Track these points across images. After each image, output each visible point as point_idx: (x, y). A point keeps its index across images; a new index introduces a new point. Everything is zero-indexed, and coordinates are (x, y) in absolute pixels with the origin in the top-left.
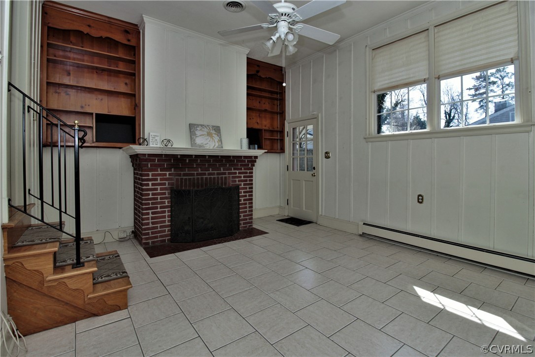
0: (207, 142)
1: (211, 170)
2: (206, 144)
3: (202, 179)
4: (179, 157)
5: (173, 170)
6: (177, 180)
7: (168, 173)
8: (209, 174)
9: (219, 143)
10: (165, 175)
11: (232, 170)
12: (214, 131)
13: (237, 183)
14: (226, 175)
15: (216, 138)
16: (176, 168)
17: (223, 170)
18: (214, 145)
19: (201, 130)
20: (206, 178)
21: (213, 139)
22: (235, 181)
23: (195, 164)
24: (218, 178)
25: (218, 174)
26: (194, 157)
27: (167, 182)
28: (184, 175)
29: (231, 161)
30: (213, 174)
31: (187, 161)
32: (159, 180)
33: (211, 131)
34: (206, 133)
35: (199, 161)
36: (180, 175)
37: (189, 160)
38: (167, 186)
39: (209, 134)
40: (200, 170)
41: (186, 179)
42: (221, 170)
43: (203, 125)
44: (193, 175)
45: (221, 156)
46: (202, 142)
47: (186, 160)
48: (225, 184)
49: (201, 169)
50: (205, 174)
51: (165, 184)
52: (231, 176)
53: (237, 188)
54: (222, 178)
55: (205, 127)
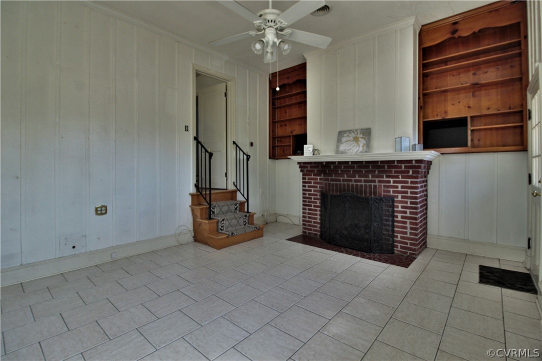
0: (350, 148)
1: (357, 176)
2: (349, 150)
3: (348, 185)
4: (324, 164)
5: (322, 175)
6: (326, 184)
7: (319, 178)
8: (356, 181)
9: (364, 147)
10: (317, 179)
11: (383, 178)
12: (361, 135)
13: (391, 193)
14: (375, 182)
15: (362, 142)
16: (325, 174)
17: (372, 177)
18: (357, 150)
19: (348, 135)
20: (352, 185)
21: (358, 143)
22: (389, 192)
23: (340, 170)
24: (366, 185)
25: (365, 181)
26: (337, 163)
27: (318, 186)
28: (332, 180)
29: (379, 167)
30: (360, 181)
31: (332, 168)
32: (312, 183)
33: (358, 136)
34: (352, 138)
35: (343, 167)
36: (327, 180)
37: (334, 167)
38: (318, 189)
39: (356, 139)
40: (345, 176)
41: (333, 184)
42: (369, 177)
43: (351, 131)
44: (339, 180)
45: (365, 162)
46: (346, 148)
47: (331, 166)
48: (375, 193)
49: (347, 175)
50: (351, 181)
51: (316, 187)
52: (383, 184)
53: (392, 199)
54: (370, 186)
55: (353, 132)
